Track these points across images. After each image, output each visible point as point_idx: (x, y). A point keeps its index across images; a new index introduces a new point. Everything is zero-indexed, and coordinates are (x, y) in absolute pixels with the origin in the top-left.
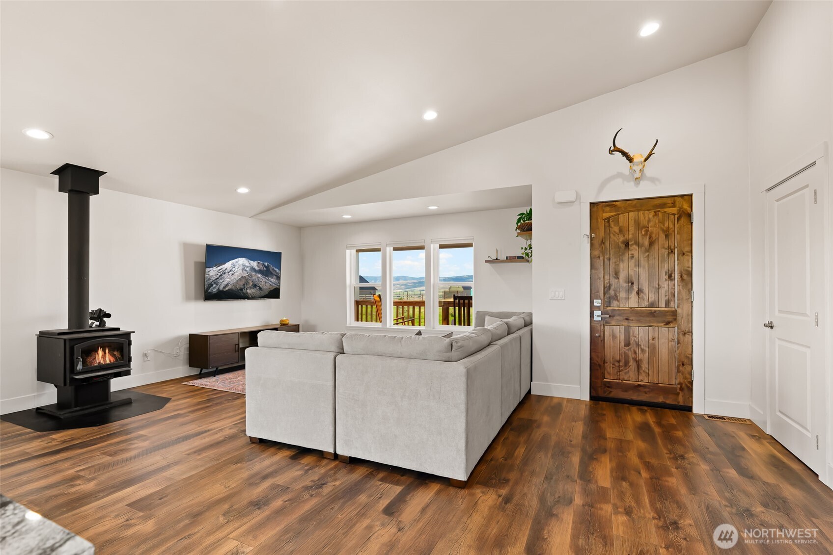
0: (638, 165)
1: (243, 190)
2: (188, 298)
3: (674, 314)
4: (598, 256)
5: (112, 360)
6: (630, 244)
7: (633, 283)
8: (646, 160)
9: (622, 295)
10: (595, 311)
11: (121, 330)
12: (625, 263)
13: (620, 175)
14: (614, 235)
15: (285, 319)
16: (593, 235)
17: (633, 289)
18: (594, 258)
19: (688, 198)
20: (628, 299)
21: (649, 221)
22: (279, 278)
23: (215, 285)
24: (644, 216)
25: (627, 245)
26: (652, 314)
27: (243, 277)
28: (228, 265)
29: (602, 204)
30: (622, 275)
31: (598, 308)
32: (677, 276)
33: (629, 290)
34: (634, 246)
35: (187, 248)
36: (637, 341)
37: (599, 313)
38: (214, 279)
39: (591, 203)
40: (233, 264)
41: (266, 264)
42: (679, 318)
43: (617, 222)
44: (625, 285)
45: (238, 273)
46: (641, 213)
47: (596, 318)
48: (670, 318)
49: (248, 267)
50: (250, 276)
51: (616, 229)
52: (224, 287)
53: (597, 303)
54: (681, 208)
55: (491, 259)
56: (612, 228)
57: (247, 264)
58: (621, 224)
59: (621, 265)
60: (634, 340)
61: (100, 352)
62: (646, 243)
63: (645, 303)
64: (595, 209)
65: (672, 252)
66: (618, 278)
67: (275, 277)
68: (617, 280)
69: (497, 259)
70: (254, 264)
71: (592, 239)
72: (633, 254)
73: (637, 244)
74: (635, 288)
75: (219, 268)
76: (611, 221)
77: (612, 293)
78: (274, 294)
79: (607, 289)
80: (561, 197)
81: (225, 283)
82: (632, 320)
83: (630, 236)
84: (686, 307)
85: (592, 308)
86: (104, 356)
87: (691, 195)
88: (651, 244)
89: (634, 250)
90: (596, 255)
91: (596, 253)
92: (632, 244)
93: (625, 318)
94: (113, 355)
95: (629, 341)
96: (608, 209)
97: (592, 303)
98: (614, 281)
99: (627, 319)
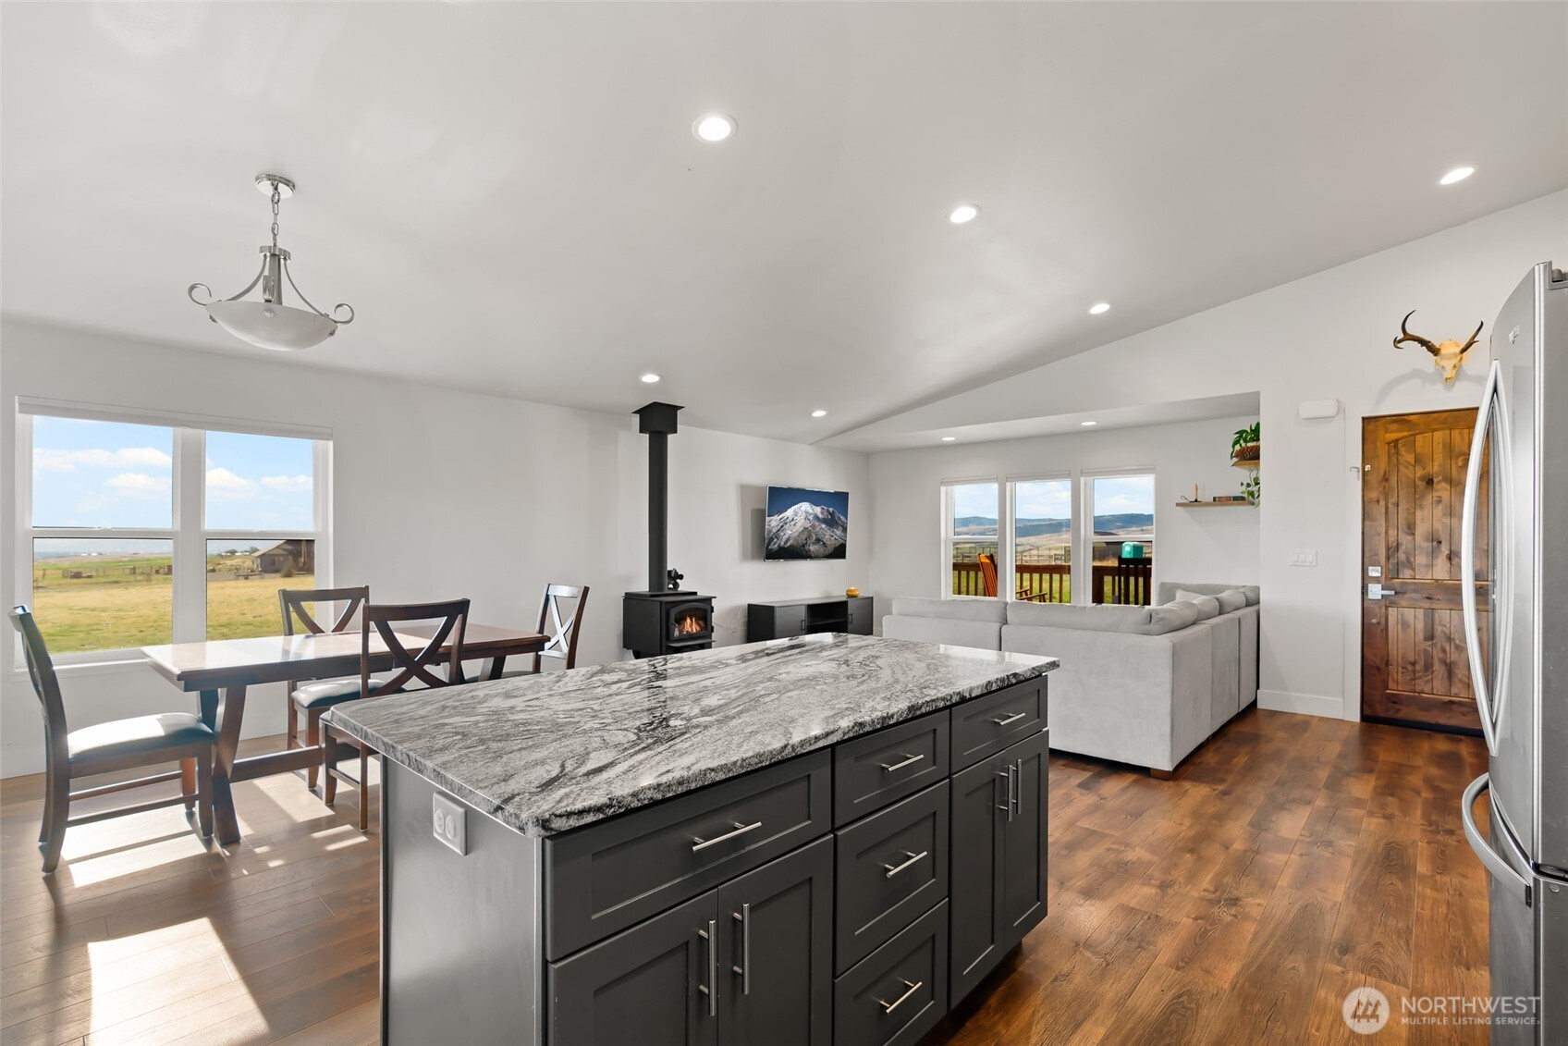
0: (1449, 359)
1: (819, 414)
2: (745, 557)
4: (1375, 499)
5: (698, 628)
6: (1435, 480)
7: (1440, 542)
8: (1463, 351)
9: (1421, 560)
10: (1370, 585)
11: (698, 594)
12: (1426, 511)
13: (1417, 374)
14: (1406, 467)
15: (853, 588)
16: (1368, 467)
17: (1441, 552)
18: (1369, 502)
20: (1431, 566)
22: (845, 530)
23: (775, 540)
25: (1430, 482)
27: (806, 529)
28: (789, 513)
29: (1383, 420)
30: (1421, 529)
31: (1376, 580)
33: (1433, 554)
34: (1443, 484)
35: (744, 489)
36: (1448, 632)
37: (1378, 587)
38: (775, 531)
39: (1363, 419)
40: (795, 512)
41: (831, 509)
43: (1411, 445)
44: (1427, 545)
45: (801, 523)
46: (1456, 433)
47: (1371, 596)
49: (811, 514)
50: (813, 526)
51: (1411, 458)
52: (786, 543)
53: (1374, 572)
55: (1186, 501)
56: (1401, 455)
57: (811, 511)
58: (1418, 450)
59: (1419, 514)
60: (1443, 631)
61: (688, 620)
64: (1371, 427)
66: (1413, 534)
67: (840, 528)
68: (1410, 538)
69: (1196, 501)
70: (818, 510)
71: (1364, 473)
72: (1440, 497)
74: (1445, 549)
75: (780, 516)
76: (1399, 445)
77: (1402, 556)
78: (839, 552)
79: (1392, 550)
80: (1308, 409)
81: (786, 536)
82: (1439, 600)
83: (1435, 468)
85: (1366, 580)
86: (691, 625)
89: (1442, 492)
90: (1372, 499)
91: (1373, 495)
92: (1438, 482)
93: (1425, 596)
94: (699, 625)
95: (1433, 632)
96: (1395, 426)
97: (1364, 571)
98: (1405, 540)
99: (1428, 598)
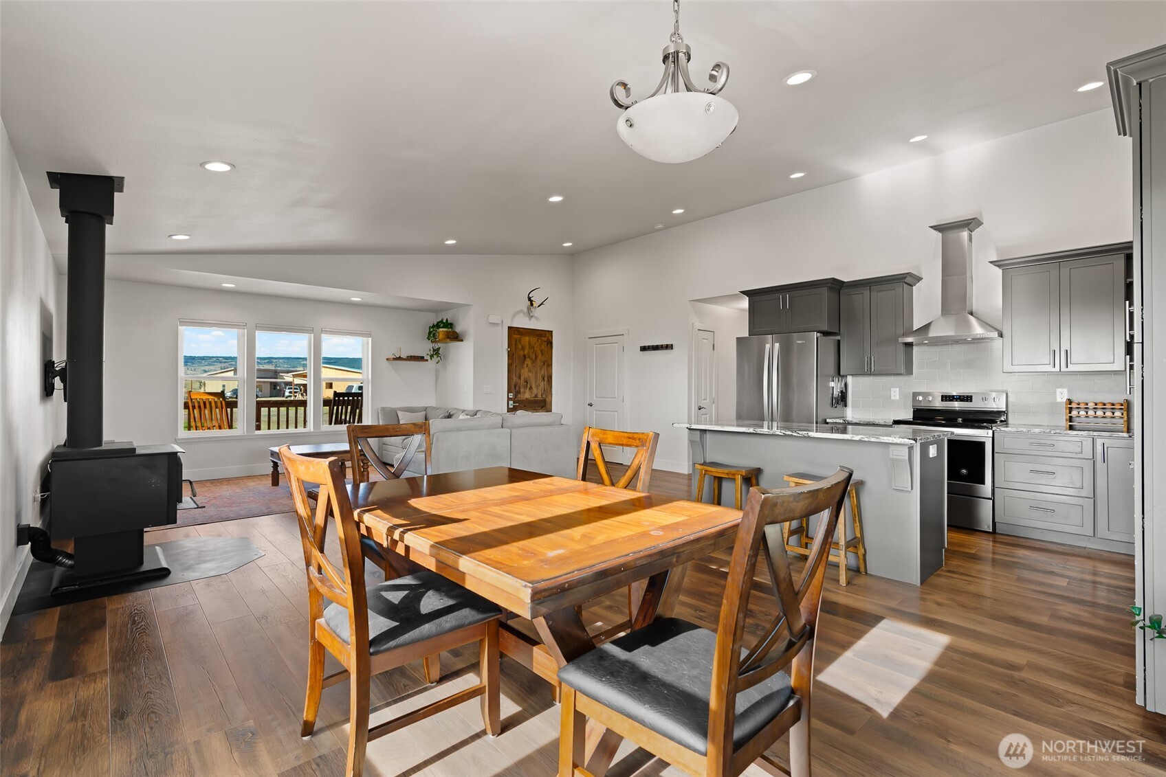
0: (533, 309)
3: (545, 401)
8: (539, 306)
9: (522, 390)
12: (524, 370)
13: (521, 311)
14: (519, 351)
16: (509, 350)
18: (509, 365)
19: (551, 332)
20: (525, 392)
21: (535, 344)
24: (534, 340)
25: (525, 358)
26: (536, 402)
29: (513, 329)
30: (523, 377)
31: (511, 399)
32: (546, 379)
33: (526, 387)
37: (511, 402)
39: (509, 327)
42: (547, 404)
43: (520, 341)
44: (524, 384)
46: (531, 338)
47: (510, 407)
48: (543, 404)
51: (520, 347)
53: (511, 396)
54: (548, 338)
55: (393, 357)
56: (518, 346)
58: (522, 344)
59: (522, 371)
62: (534, 357)
63: (533, 395)
64: (510, 332)
65: (544, 364)
66: (521, 379)
68: (520, 381)
69: (399, 357)
71: (509, 352)
72: (527, 364)
73: (529, 357)
74: (529, 386)
76: (517, 341)
79: (515, 386)
80: (493, 319)
83: (526, 352)
84: (549, 397)
85: (509, 399)
87: (552, 332)
88: (536, 358)
89: (528, 362)
90: (510, 363)
91: (510, 361)
92: (527, 358)
93: (524, 405)
96: (516, 332)
97: (508, 396)
